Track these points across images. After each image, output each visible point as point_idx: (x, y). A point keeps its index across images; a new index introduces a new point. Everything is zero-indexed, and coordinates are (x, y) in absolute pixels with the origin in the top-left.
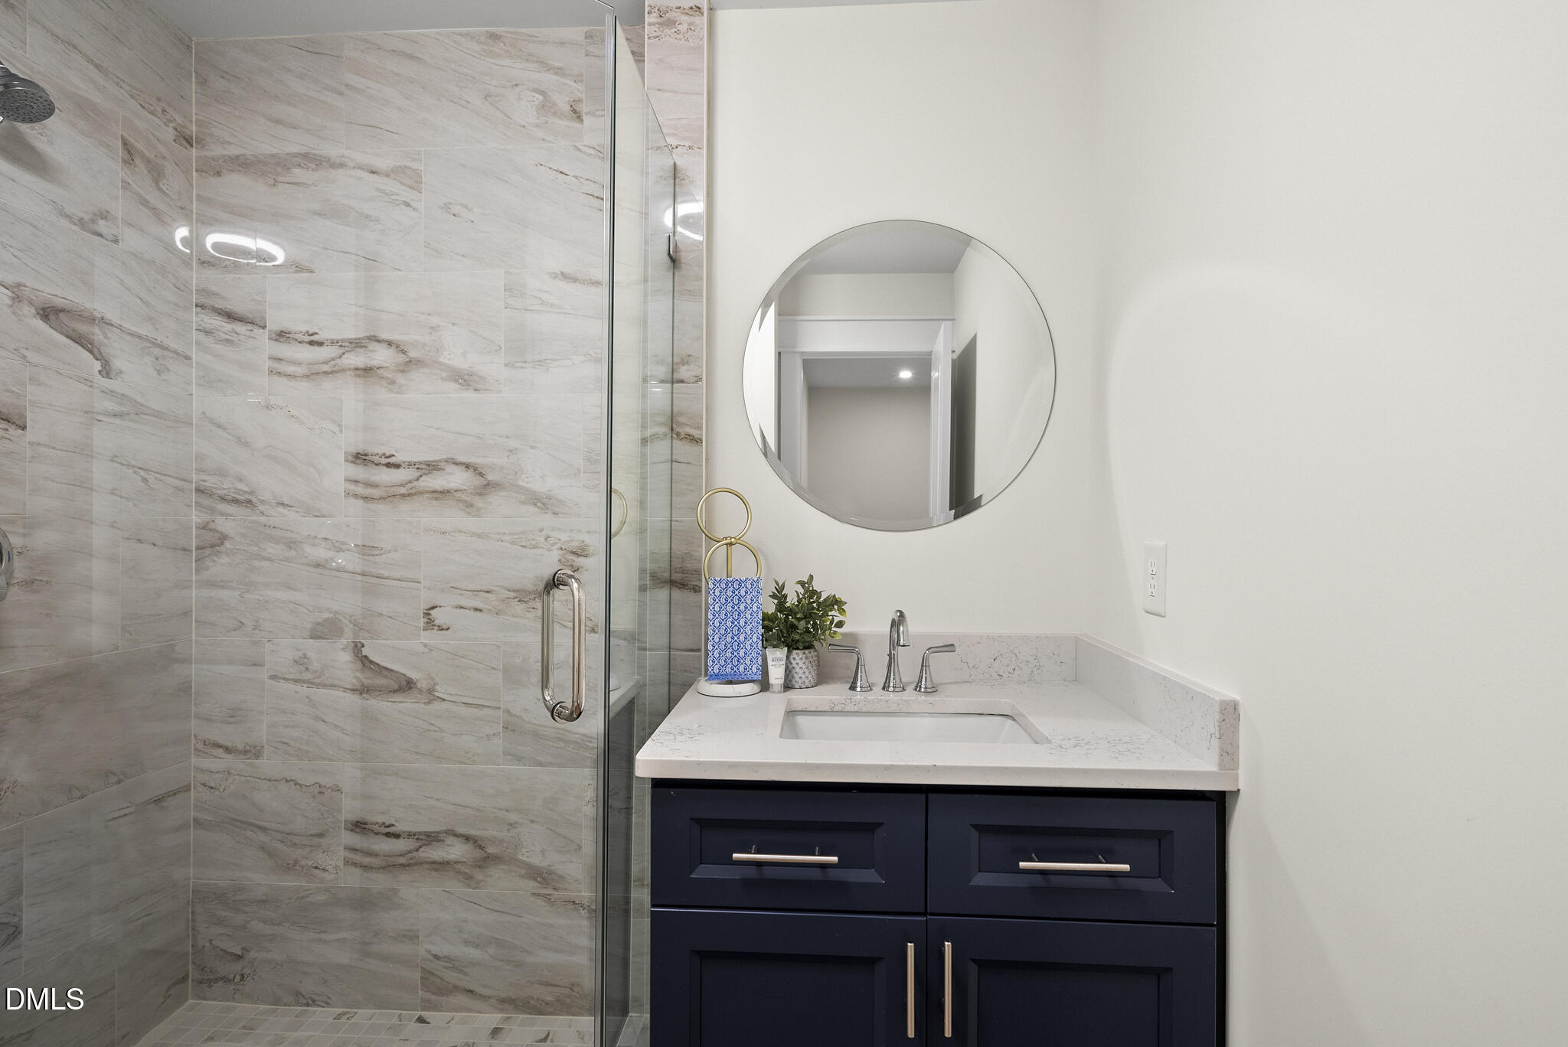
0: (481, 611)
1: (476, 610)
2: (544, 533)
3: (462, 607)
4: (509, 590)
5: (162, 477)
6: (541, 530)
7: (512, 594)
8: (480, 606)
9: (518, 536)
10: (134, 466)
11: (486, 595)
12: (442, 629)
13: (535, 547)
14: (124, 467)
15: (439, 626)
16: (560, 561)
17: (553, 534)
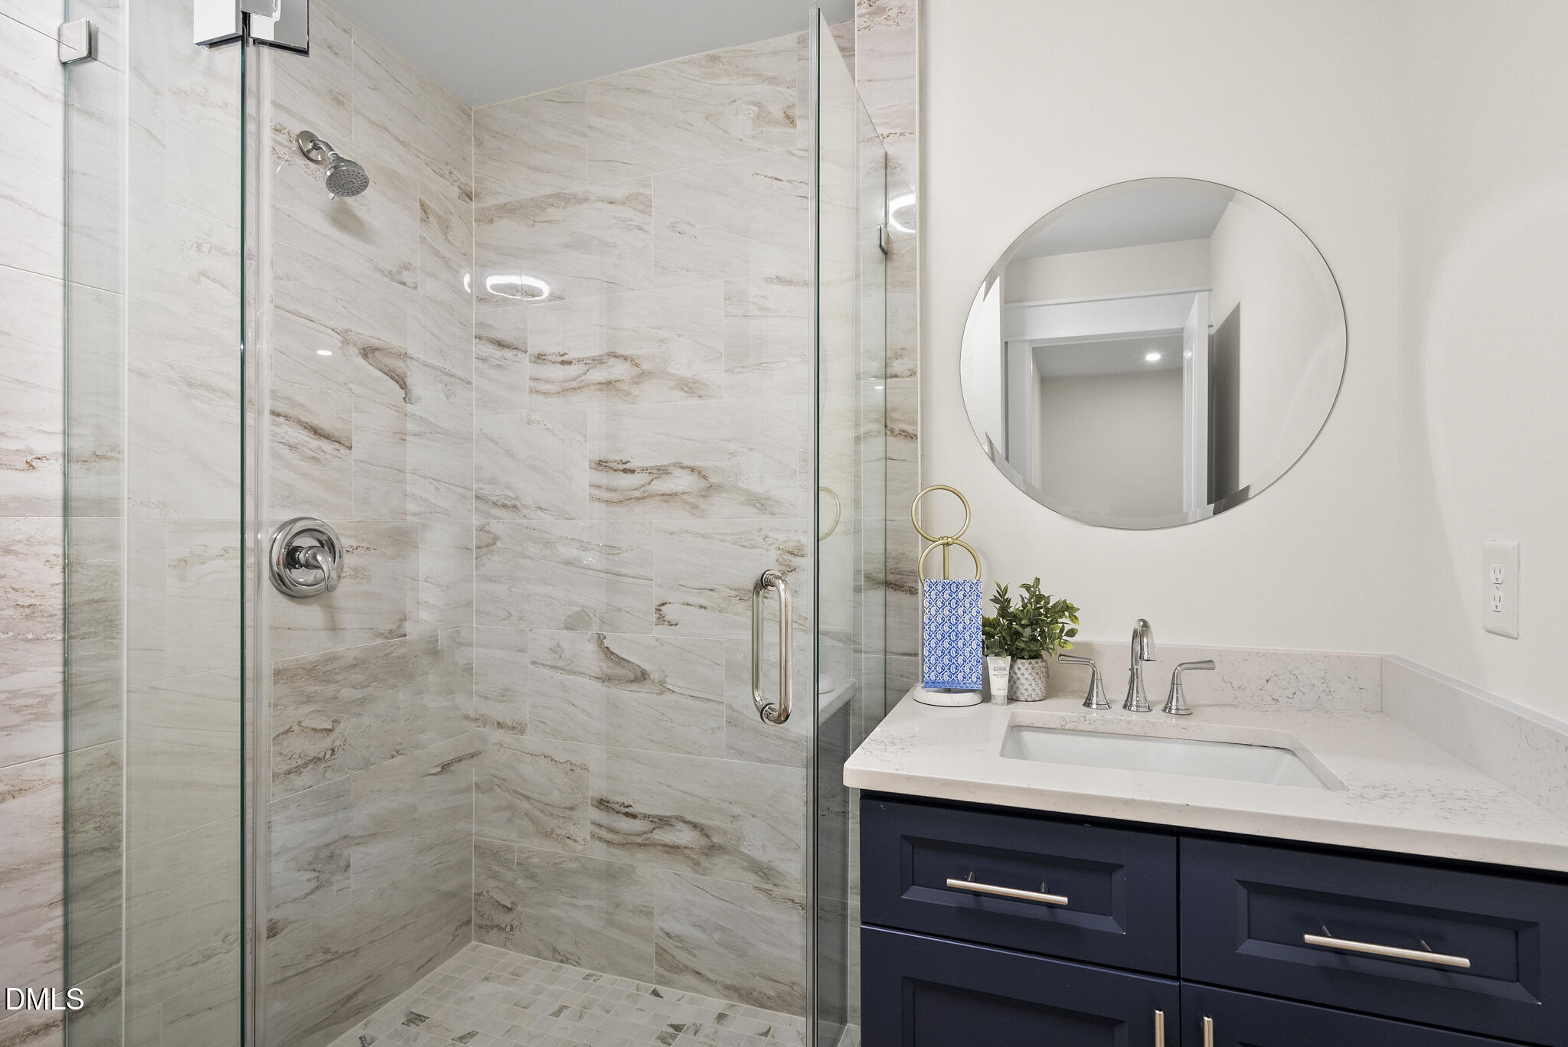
0: (705, 608)
1: (701, 607)
2: (763, 533)
3: (688, 604)
4: (731, 589)
5: (451, 487)
6: (760, 530)
7: (733, 593)
8: (705, 603)
9: (738, 537)
10: (429, 478)
11: (710, 593)
12: (671, 625)
13: (754, 547)
14: (422, 479)
15: (669, 622)
16: (777, 560)
17: (770, 534)
